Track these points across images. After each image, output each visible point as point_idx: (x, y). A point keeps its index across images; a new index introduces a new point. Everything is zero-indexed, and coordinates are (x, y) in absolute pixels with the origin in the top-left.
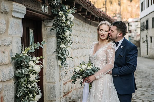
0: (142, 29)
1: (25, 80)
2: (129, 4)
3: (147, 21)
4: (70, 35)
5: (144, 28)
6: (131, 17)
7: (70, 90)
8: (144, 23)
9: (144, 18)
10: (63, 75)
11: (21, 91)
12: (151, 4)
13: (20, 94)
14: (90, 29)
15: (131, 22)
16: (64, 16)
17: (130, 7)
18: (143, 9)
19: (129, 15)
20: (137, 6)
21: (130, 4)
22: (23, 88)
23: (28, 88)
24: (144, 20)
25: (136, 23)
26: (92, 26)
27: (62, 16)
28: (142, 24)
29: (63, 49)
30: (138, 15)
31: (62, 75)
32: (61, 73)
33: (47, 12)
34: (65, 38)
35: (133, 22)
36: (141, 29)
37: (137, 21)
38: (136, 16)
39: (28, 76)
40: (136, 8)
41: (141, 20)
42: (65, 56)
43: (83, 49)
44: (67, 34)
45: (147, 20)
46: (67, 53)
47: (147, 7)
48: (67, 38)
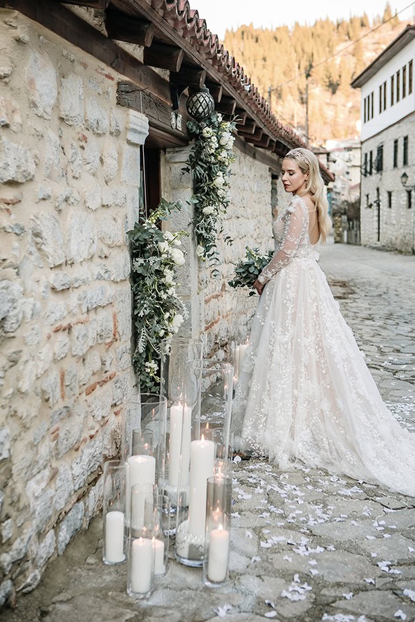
0: (366, 169)
1: (154, 283)
2: (328, 101)
3: (380, 150)
4: (225, 184)
5: (371, 167)
6: (334, 136)
7: (217, 319)
8: (371, 153)
9: (372, 140)
10: (205, 281)
11: (145, 306)
12: (392, 104)
13: (145, 311)
14: (253, 169)
15: (334, 151)
16: (214, 139)
17: (332, 107)
18: (368, 116)
19: (327, 132)
20: (350, 105)
21: (331, 99)
22: (150, 298)
23: (159, 299)
24: (372, 146)
25: (347, 154)
26: (257, 162)
27: (210, 138)
28: (366, 155)
29: (211, 217)
30: (353, 131)
31: (203, 281)
32: (200, 276)
33: (180, 129)
34: (214, 190)
35: (339, 150)
36: (363, 171)
37: (349, 149)
38: (346, 134)
39: (159, 273)
40: (347, 110)
41: (364, 145)
42: (213, 233)
43: (240, 219)
44: (219, 181)
45: (381, 145)
46: (217, 226)
47: (380, 111)
48: (219, 191)
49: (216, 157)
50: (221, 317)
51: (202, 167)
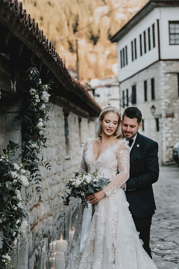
0: (124, 102)
1: (8, 200)
2: (91, 49)
3: (134, 88)
4: (44, 127)
5: (128, 101)
6: (97, 76)
7: (36, 222)
8: (127, 91)
9: (127, 81)
10: (30, 195)
11: (3, 215)
12: (141, 54)
13: (3, 219)
14: (54, 111)
15: (97, 87)
16: (37, 96)
17: (94, 55)
18: (124, 63)
19: (91, 73)
20: (107, 52)
21: (93, 48)
22: (6, 210)
23: (12, 210)
24: (127, 85)
25: (107, 90)
26: (56, 106)
27: (34, 96)
28: (123, 92)
29: (35, 150)
30: (109, 72)
31: (28, 195)
32: (27, 191)
33: (15, 91)
34: (38, 130)
35: (101, 86)
36: (122, 104)
37: (109, 86)
38: (106, 74)
39: (13, 193)
40: (105, 57)
41: (122, 85)
42: (36, 161)
43: (47, 148)
44: (40, 124)
45: (134, 85)
46: (39, 156)
47: (133, 60)
48: (40, 132)
49: (38, 108)
50: (39, 220)
51: (28, 115)
